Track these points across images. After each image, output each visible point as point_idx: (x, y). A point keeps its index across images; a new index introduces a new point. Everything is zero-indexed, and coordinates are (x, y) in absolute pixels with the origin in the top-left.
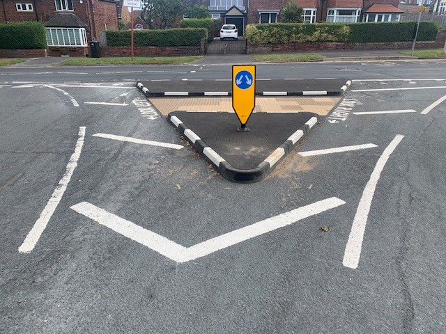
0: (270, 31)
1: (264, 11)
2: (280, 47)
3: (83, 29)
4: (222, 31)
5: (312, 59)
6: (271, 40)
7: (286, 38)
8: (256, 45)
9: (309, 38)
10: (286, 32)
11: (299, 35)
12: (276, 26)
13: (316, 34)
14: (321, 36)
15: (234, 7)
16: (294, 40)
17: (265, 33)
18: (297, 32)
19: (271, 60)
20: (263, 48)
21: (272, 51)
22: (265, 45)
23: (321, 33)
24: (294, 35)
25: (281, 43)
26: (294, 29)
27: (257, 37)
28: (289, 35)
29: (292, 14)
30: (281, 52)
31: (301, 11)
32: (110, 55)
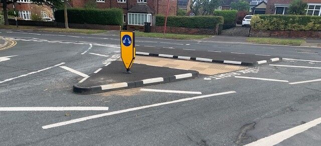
0: (271, 20)
1: (280, 5)
2: (277, 33)
3: (150, 14)
4: (244, 20)
5: (291, 44)
6: (270, 28)
7: (282, 26)
8: (258, 30)
9: (303, 27)
10: (283, 21)
11: (294, 25)
12: (275, 17)
13: (310, 24)
14: (314, 26)
15: (263, 2)
16: (290, 28)
17: (267, 21)
18: (293, 22)
19: (258, 42)
20: (263, 33)
21: (270, 36)
22: (265, 31)
23: (314, 23)
24: (290, 25)
25: (278, 30)
26: (291, 19)
27: (259, 25)
28: (286, 24)
29: (296, 8)
30: (277, 37)
31: (305, 6)
32: (156, 31)
